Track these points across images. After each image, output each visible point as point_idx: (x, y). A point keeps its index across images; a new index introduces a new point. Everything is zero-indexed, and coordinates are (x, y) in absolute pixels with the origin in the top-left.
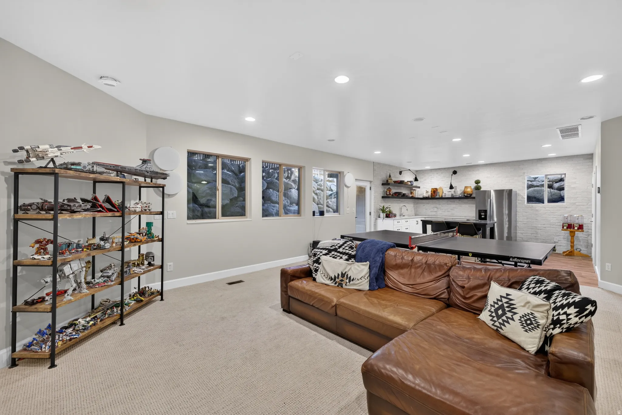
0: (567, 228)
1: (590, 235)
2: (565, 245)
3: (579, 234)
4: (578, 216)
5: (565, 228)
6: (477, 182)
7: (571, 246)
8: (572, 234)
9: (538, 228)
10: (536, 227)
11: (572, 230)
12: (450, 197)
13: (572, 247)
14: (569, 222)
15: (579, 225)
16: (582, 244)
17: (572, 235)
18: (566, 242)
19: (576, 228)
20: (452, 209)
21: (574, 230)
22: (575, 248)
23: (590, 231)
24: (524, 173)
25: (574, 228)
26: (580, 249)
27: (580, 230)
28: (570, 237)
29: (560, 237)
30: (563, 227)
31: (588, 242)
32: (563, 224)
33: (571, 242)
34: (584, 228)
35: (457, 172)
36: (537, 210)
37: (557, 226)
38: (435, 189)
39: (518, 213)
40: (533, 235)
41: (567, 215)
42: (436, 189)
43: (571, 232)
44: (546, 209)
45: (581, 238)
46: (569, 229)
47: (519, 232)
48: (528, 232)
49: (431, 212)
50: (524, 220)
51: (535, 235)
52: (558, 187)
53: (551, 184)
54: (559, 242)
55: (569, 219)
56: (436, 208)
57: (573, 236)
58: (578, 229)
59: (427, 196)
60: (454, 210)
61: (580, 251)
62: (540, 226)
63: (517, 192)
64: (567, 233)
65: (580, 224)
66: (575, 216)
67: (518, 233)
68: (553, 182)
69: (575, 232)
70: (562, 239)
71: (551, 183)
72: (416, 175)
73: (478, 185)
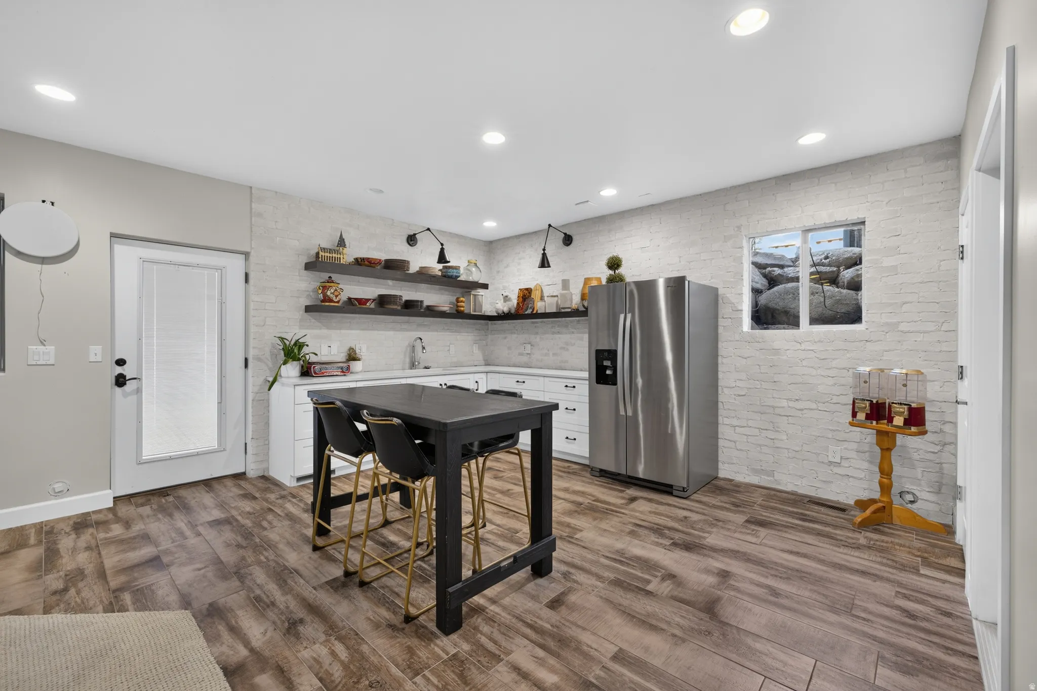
0: (868, 417)
1: (949, 444)
2: (862, 475)
3: (908, 442)
4: (907, 374)
5: (861, 416)
6: (614, 264)
7: (881, 485)
8: (886, 443)
9: (777, 411)
10: (774, 407)
11: (883, 426)
12: (554, 310)
13: (886, 488)
14: (875, 396)
15: (911, 409)
16: (920, 476)
17: (886, 446)
18: (865, 465)
19: (899, 421)
20: (562, 348)
21: (889, 428)
22: (895, 491)
23: (947, 428)
24: (739, 228)
25: (890, 420)
26: (914, 494)
27: (913, 429)
28: (877, 450)
29: (846, 445)
30: (854, 415)
31: (941, 472)
32: (854, 402)
33: (882, 471)
34: (928, 416)
35: (574, 238)
36: (776, 352)
37: (837, 407)
38: (527, 289)
39: (725, 361)
40: (764, 433)
41: (868, 369)
42: (529, 291)
43: (880, 433)
44: (803, 347)
45: (916, 456)
46: (874, 422)
47: (726, 421)
48: (751, 423)
49: (521, 354)
50: (739, 384)
51: (771, 435)
52: (852, 278)
53: (833, 272)
54: (845, 463)
55: (874, 381)
56: (529, 343)
57: (889, 450)
58: (908, 423)
59: (506, 310)
60: (567, 350)
61: (912, 502)
62: (784, 403)
63: (720, 292)
64: (866, 436)
65: (914, 405)
66: (897, 371)
67: (723, 424)
68: (839, 267)
69: (894, 434)
70: (853, 455)
71: (835, 269)
72: (442, 245)
73: (617, 272)
